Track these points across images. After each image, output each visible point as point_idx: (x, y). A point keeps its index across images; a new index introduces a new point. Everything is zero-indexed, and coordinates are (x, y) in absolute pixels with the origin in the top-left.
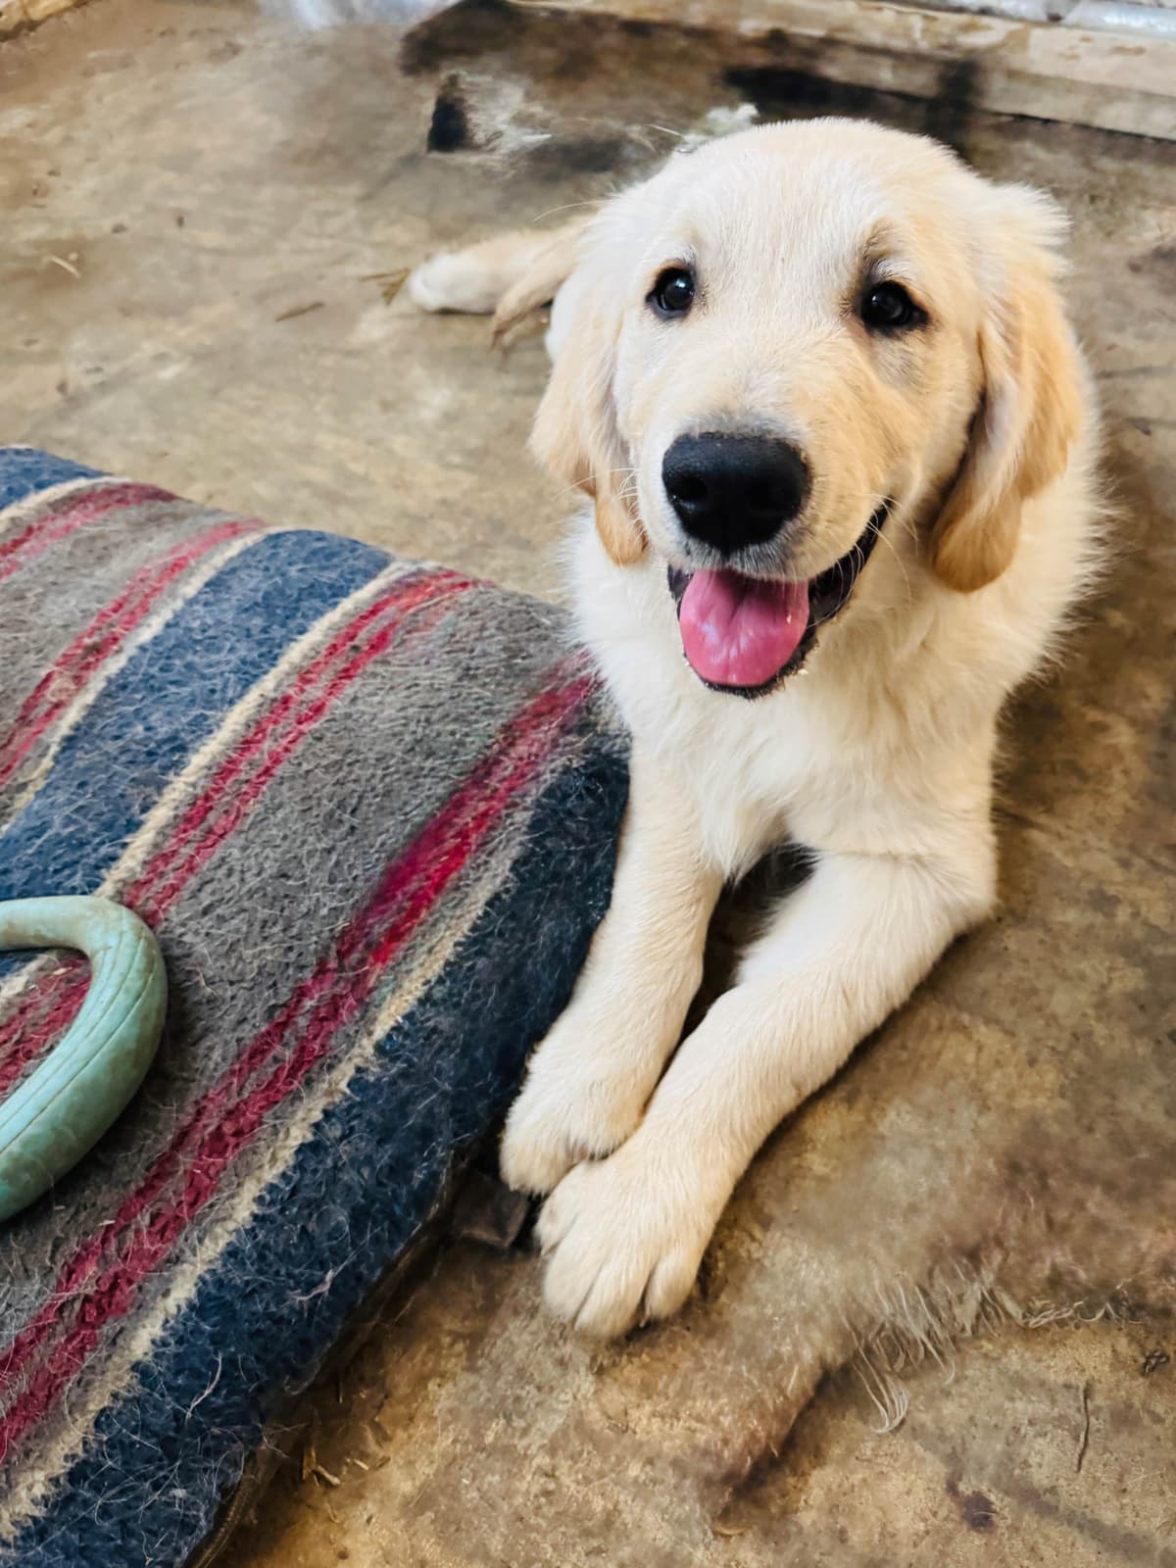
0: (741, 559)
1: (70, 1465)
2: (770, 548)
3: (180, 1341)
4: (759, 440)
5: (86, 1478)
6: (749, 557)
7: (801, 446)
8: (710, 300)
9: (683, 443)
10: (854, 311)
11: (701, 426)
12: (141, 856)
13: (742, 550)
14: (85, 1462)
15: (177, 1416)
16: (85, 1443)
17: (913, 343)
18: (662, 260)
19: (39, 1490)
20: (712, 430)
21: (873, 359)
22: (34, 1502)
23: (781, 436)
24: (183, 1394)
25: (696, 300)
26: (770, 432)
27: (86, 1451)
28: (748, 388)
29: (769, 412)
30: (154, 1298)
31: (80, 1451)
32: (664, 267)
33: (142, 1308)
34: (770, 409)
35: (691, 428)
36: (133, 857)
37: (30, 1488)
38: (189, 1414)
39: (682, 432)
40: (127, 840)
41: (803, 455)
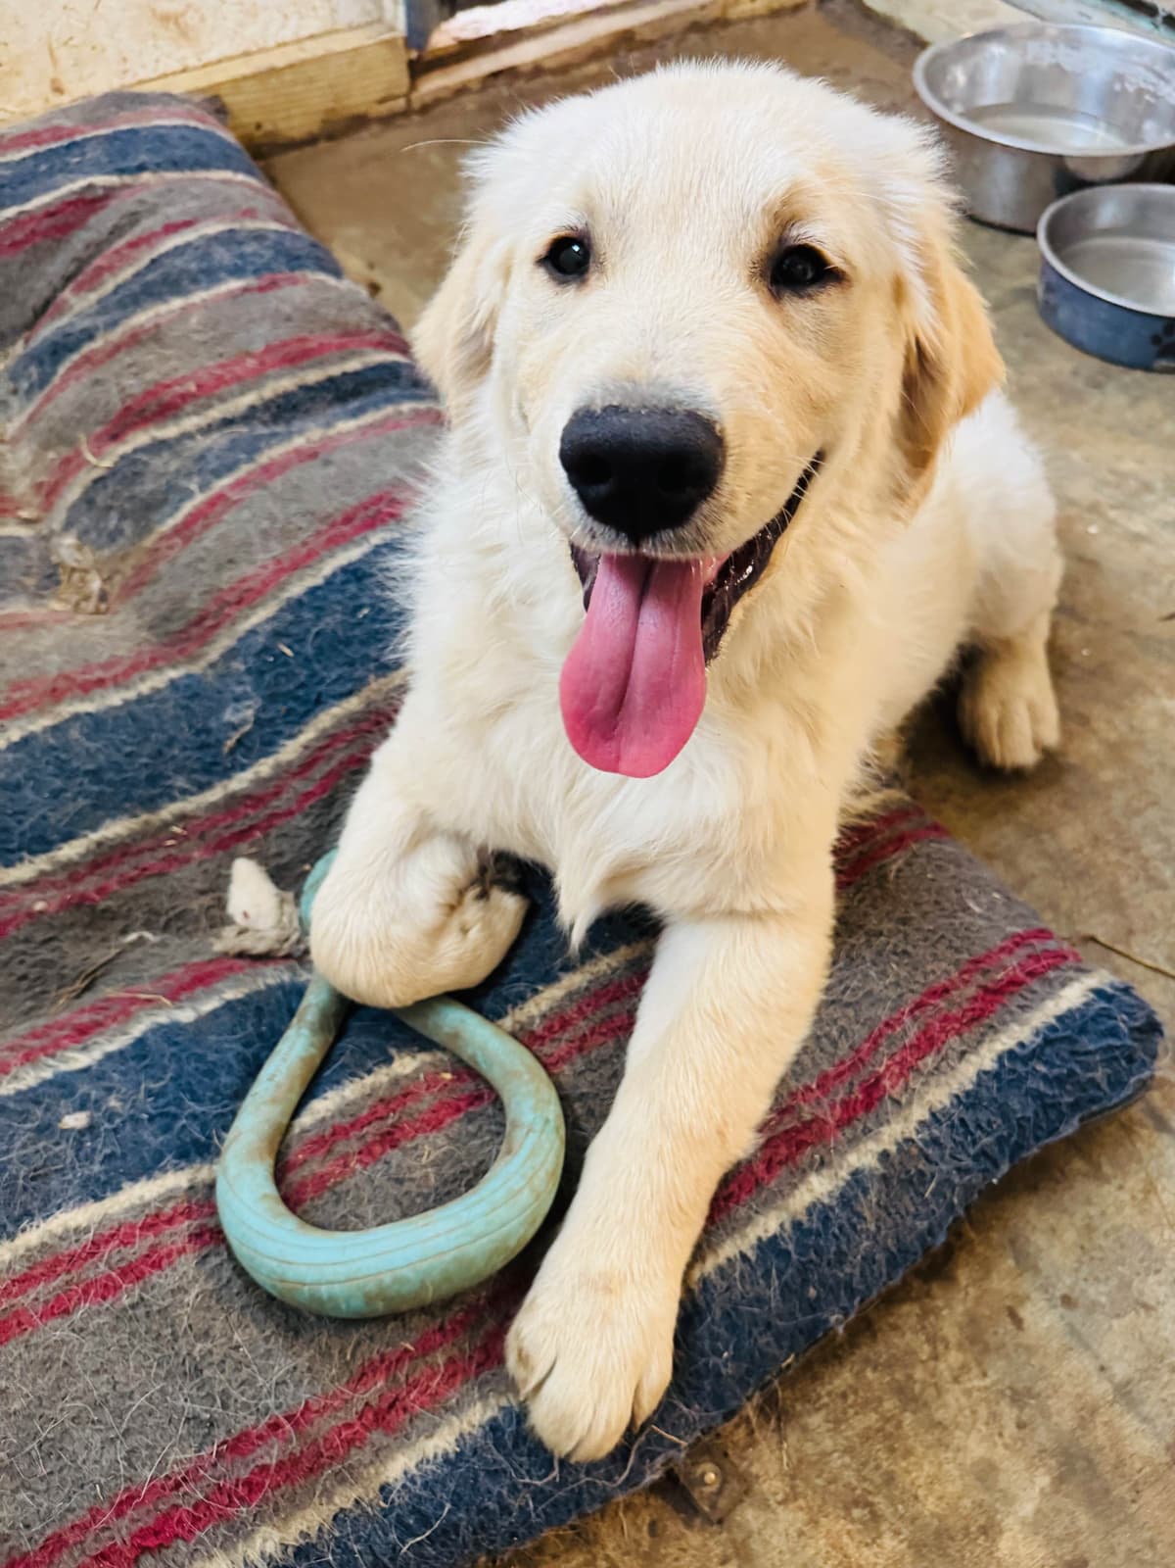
0: (654, 544)
1: (302, 1542)
2: (687, 532)
3: (425, 1485)
4: (667, 413)
5: (308, 1558)
6: (663, 543)
7: (716, 417)
8: (608, 265)
9: (583, 417)
10: (762, 275)
11: (603, 399)
12: (544, 1007)
13: (654, 536)
14: (314, 1546)
15: (395, 1549)
16: (320, 1530)
17: (828, 302)
18: (551, 228)
19: (271, 1548)
20: (615, 403)
21: (787, 323)
22: (262, 1554)
23: (692, 407)
24: (407, 1532)
25: (592, 266)
26: (680, 403)
27: (319, 1538)
28: (654, 357)
29: (678, 381)
30: (419, 1436)
31: (314, 1533)
32: (554, 236)
33: (406, 1439)
34: (681, 379)
35: (592, 399)
36: (537, 1005)
37: (265, 1540)
38: (405, 1549)
39: (582, 404)
40: (540, 988)
41: (718, 427)
